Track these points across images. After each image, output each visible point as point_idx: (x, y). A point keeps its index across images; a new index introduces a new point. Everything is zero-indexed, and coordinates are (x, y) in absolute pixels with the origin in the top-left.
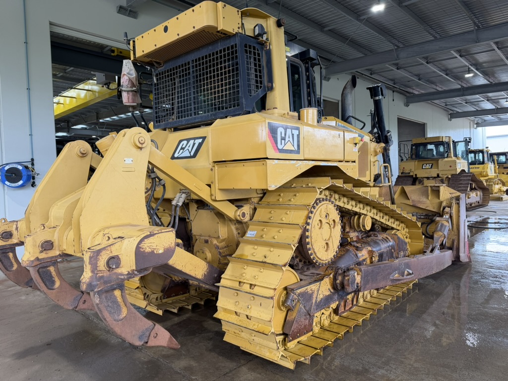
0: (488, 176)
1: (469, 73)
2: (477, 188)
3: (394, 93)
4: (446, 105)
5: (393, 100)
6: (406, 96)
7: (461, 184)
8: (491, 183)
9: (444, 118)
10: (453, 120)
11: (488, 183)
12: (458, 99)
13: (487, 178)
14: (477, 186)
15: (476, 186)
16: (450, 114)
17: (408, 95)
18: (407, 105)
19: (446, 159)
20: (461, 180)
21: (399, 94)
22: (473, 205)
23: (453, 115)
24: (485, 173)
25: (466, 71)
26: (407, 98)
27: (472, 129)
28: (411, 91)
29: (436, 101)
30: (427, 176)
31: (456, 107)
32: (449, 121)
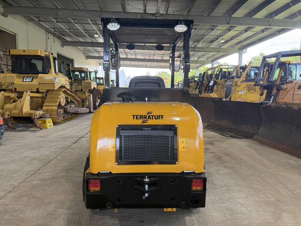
1: (96, 35)
3: (55, 37)
4: (84, 51)
5: (54, 42)
6: (62, 40)
9: (84, 58)
10: (88, 60)
12: (91, 48)
16: (87, 56)
17: (63, 40)
18: (63, 47)
19: (86, 81)
23: (88, 57)
25: (95, 33)
26: (63, 42)
27: (97, 66)
28: (65, 38)
29: (79, 47)
30: (75, 90)
31: (89, 53)
32: (86, 60)
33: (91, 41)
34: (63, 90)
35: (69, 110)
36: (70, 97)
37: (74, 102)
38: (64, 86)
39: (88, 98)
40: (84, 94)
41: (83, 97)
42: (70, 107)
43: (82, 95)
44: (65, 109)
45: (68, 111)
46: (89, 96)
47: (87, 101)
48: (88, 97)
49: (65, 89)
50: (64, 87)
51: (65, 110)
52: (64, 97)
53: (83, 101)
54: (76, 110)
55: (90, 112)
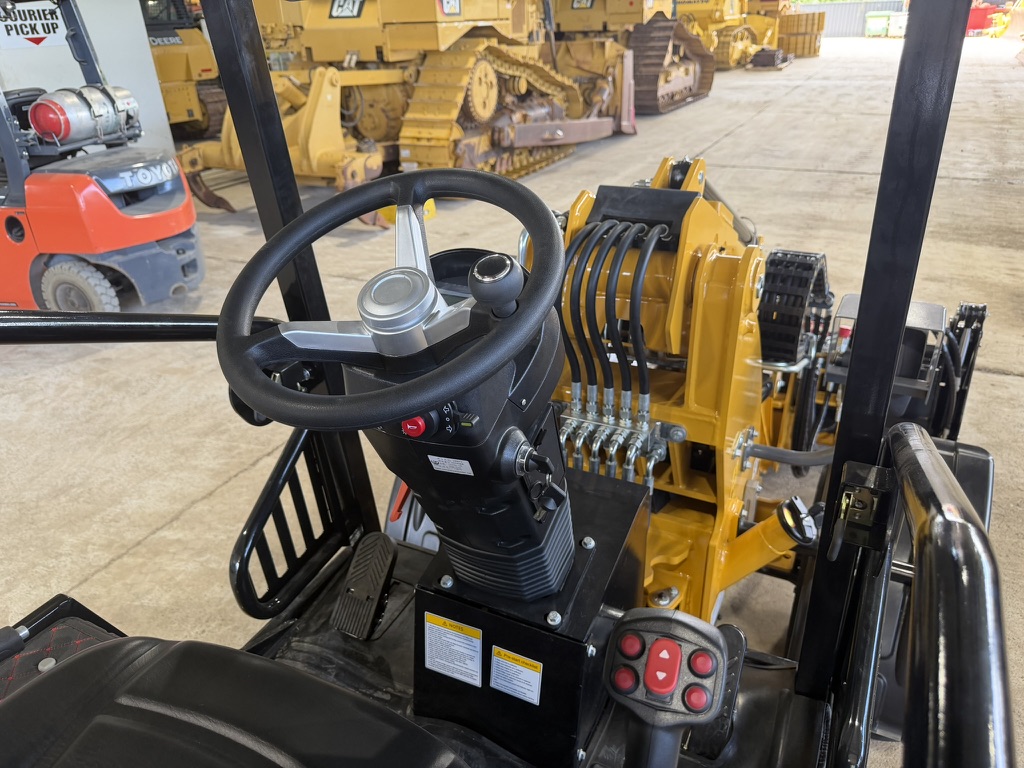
0: (722, 20)
2: (689, 54)
7: (652, 48)
8: (727, 39)
11: (722, 39)
13: (723, 26)
14: (691, 51)
15: (688, 52)
20: (653, 39)
22: (677, 98)
24: (718, 14)
30: (580, 28)
34: (481, 48)
35: (512, 135)
36: (524, 76)
37: (549, 92)
38: (491, 28)
39: (611, 70)
40: (597, 52)
41: (595, 64)
42: (525, 117)
43: (593, 53)
44: (493, 135)
45: (506, 143)
46: (619, 60)
47: (606, 86)
48: (614, 67)
49: (494, 42)
50: (487, 32)
51: (496, 136)
52: (493, 78)
53: (591, 84)
54: (547, 135)
55: (618, 133)
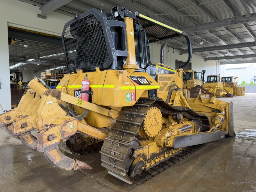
1: (202, 42)
2: (206, 93)
3: (174, 49)
4: (202, 54)
5: (174, 52)
6: (180, 50)
8: (219, 91)
9: (202, 60)
10: (207, 61)
11: (217, 91)
12: (206, 52)
13: (218, 89)
16: (205, 58)
17: (182, 50)
18: (181, 54)
19: (190, 80)
20: (196, 90)
21: (177, 50)
23: (207, 59)
25: (200, 41)
26: (181, 51)
28: (182, 48)
31: (208, 55)
32: (205, 62)
33: (203, 47)
